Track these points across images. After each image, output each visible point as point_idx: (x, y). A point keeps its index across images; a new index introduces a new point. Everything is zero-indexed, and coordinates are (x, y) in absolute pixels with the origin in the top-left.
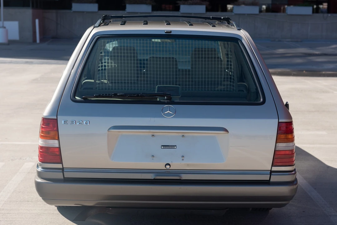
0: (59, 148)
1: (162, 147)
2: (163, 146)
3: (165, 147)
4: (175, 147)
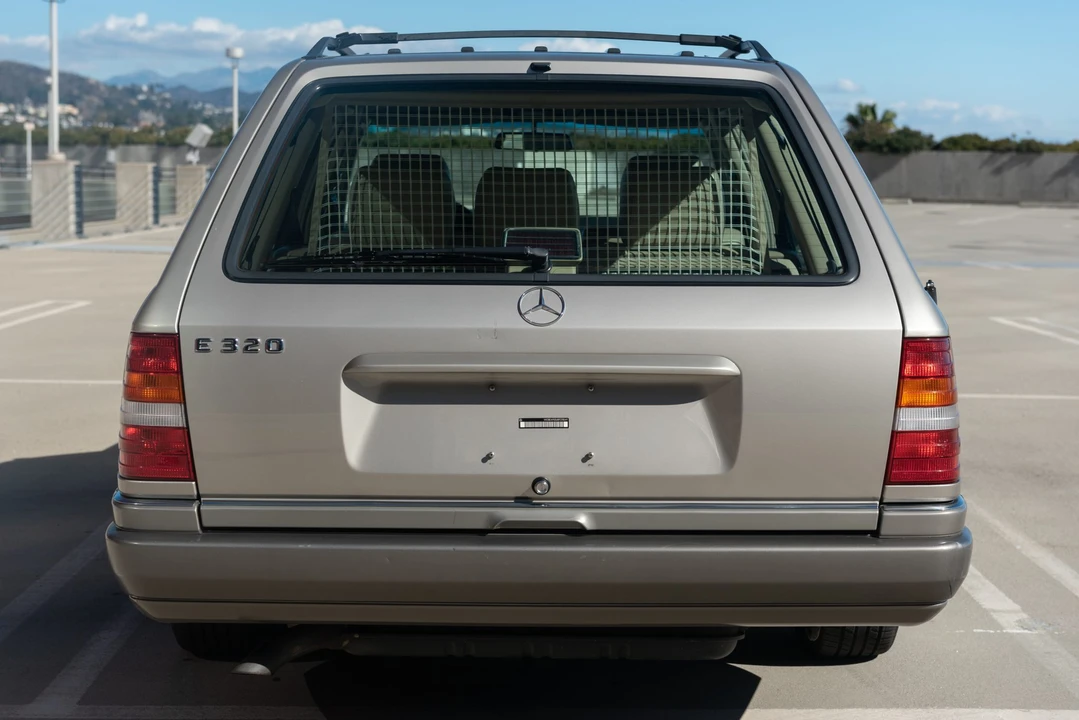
0: (186, 430)
1: (523, 424)
2: (524, 420)
3: (530, 424)
4: (566, 424)
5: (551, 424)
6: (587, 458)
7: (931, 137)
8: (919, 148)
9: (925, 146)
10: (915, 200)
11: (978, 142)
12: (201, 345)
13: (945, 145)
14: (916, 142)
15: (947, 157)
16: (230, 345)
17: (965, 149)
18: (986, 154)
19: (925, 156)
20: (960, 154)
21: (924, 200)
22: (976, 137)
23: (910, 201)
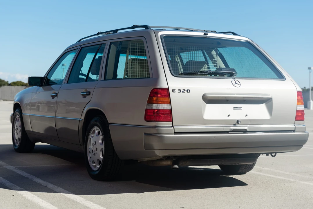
0: (171, 110)
2: (234, 108)
5: (239, 109)
6: (246, 115)
7: (8, 82)
8: (4, 85)
9: (6, 84)
10: (3, 100)
11: (21, 83)
12: (173, 91)
13: (12, 84)
14: (3, 83)
15: (13, 88)
16: (180, 91)
17: (18, 85)
18: (24, 87)
19: (6, 87)
20: (16, 87)
21: (6, 100)
22: (21, 82)
23: (2, 100)
